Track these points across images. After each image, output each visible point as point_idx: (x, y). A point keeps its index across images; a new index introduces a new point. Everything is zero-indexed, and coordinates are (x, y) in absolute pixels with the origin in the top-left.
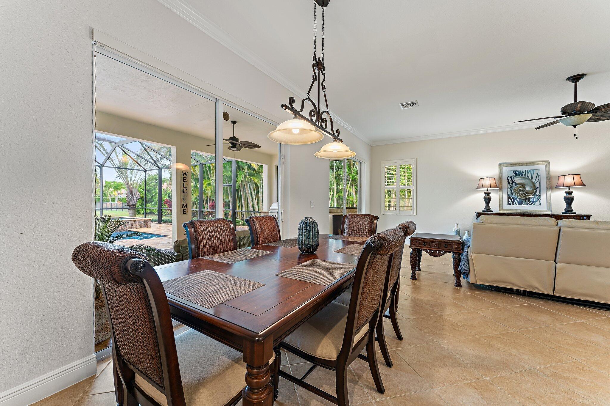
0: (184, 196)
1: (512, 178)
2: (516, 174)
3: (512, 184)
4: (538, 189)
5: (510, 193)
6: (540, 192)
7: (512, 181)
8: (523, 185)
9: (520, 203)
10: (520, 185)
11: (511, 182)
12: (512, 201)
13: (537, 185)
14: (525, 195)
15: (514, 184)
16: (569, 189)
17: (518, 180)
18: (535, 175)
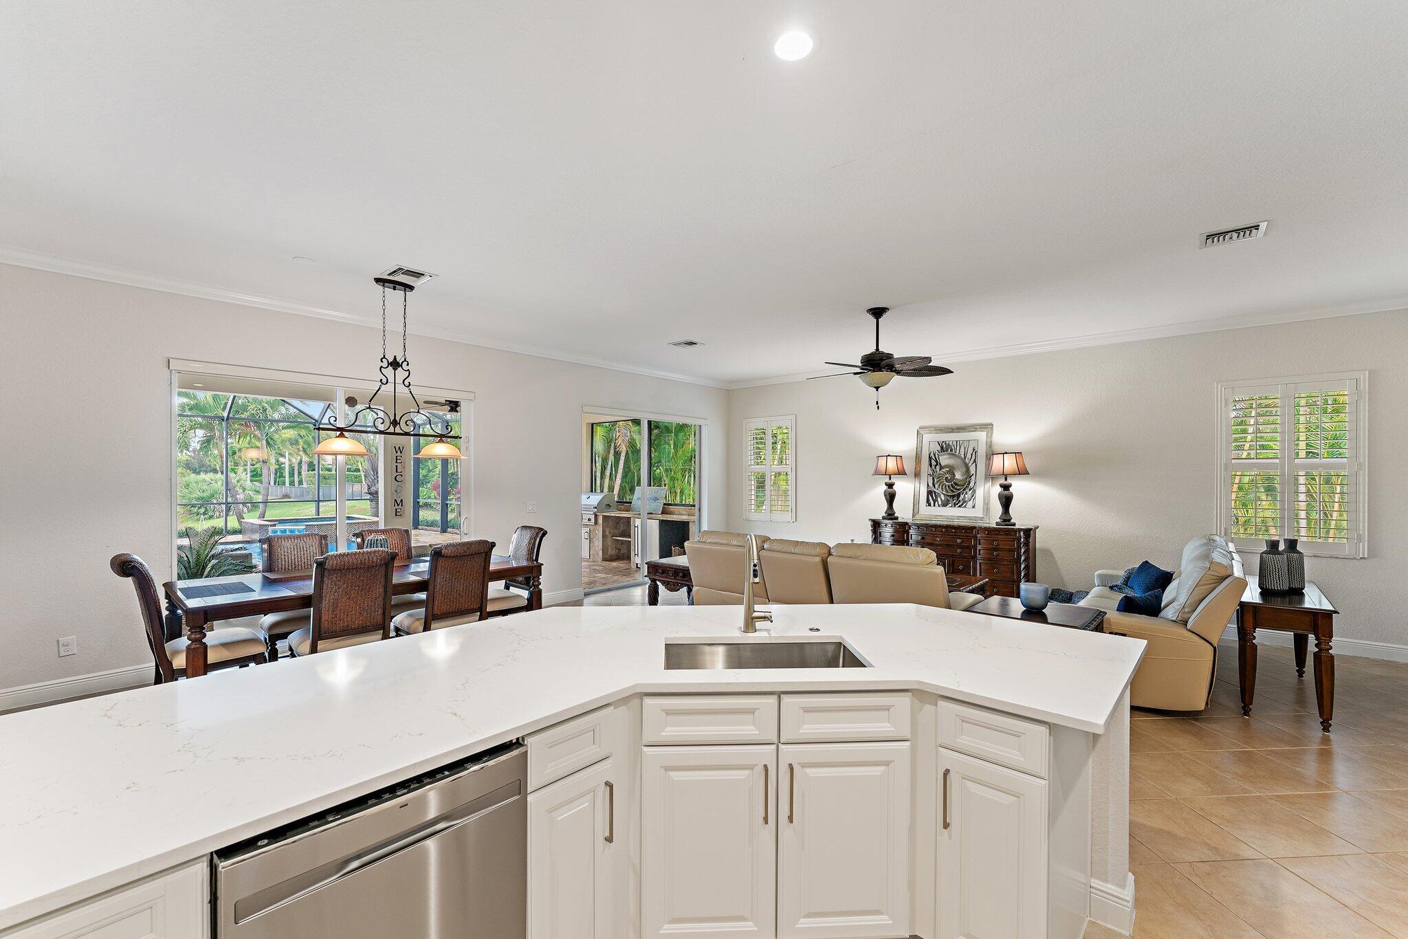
0: (398, 486)
1: (937, 456)
2: (942, 448)
3: (936, 466)
4: (973, 478)
5: (931, 485)
6: (975, 483)
7: (936, 462)
8: (951, 470)
9: (945, 504)
10: (948, 469)
11: (934, 463)
12: (933, 499)
13: (972, 470)
14: (954, 487)
15: (938, 467)
16: (1006, 480)
17: (945, 460)
18: (970, 451)
